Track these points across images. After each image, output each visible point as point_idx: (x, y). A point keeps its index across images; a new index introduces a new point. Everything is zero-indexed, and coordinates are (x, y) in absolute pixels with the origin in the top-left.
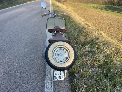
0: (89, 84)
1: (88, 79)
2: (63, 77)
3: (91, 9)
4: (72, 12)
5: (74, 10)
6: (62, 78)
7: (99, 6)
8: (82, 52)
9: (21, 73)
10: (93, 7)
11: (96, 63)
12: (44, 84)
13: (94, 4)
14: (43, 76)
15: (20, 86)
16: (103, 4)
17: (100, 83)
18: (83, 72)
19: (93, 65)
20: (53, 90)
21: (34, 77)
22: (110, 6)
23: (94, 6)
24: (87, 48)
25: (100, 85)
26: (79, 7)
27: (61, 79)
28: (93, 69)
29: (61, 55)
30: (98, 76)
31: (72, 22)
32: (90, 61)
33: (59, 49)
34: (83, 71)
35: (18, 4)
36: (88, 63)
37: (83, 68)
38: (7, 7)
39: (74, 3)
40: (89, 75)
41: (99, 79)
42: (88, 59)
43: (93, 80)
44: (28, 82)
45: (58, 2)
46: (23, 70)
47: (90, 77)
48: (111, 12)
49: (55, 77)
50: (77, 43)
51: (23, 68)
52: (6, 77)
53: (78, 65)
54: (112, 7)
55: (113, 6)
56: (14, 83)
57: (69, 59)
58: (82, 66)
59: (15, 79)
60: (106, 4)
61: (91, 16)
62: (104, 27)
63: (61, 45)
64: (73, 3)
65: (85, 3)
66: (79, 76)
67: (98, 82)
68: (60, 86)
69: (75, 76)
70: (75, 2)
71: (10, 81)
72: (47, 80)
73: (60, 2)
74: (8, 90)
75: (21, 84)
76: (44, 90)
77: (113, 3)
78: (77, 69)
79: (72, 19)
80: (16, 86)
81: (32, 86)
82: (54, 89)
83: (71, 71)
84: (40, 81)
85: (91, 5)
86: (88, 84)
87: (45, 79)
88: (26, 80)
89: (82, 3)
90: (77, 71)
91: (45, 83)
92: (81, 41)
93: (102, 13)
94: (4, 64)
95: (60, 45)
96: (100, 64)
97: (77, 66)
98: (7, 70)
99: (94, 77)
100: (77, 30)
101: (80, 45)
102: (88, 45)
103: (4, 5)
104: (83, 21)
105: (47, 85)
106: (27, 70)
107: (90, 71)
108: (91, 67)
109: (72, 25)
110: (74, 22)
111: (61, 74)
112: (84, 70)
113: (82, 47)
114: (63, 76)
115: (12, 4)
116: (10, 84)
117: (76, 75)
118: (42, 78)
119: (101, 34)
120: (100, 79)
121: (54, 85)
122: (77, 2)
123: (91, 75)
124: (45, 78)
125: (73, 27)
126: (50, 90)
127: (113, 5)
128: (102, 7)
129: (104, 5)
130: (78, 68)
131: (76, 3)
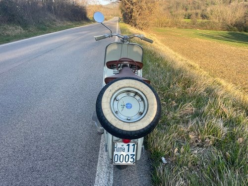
0: (193, 179)
1: (189, 169)
2: (134, 157)
3: (198, 39)
4: (160, 43)
5: (163, 41)
6: (132, 160)
7: (215, 33)
8: (177, 115)
9: (48, 150)
10: (203, 35)
11: (209, 138)
12: (94, 174)
13: (204, 29)
14: (93, 159)
15: (43, 176)
16: (223, 29)
17: (218, 177)
18: (178, 154)
19: (203, 141)
21: (74, 160)
22: (239, 32)
23: (204, 33)
24: (189, 107)
25: (217, 183)
26: (174, 35)
27: (129, 162)
28: (202, 150)
29: (129, 106)
30: (214, 164)
31: (158, 59)
32: (195, 132)
33: (125, 94)
34: (179, 151)
35: (56, 30)
36: (190, 136)
37: (180, 146)
38: (36, 35)
39: (163, 29)
40: (193, 162)
41: (215, 171)
42: (192, 130)
43: (202, 172)
44: (62, 168)
45: (132, 26)
47: (194, 165)
48: (241, 44)
49: (116, 156)
50: (167, 98)
51: (54, 142)
52: (18, 157)
53: (169, 139)
54: (243, 34)
55: (246, 33)
56: (32, 170)
57: (145, 115)
58: (177, 142)
59: (36, 162)
60: (229, 28)
61: (197, 51)
62: (226, 73)
63: (129, 87)
64: (160, 28)
65: (186, 27)
66: (169, 162)
67: (214, 176)
68: (128, 181)
69: (161, 161)
70: (165, 26)
71: (25, 165)
72: (101, 166)
73: (135, 25)
74: (18, 183)
75: (46, 173)
77: (243, 27)
78: (165, 147)
79: (159, 55)
80: (35, 174)
81: (69, 177)
82: (113, 185)
83: (153, 151)
84: (86, 168)
85: (199, 31)
86: (190, 179)
87: (96, 165)
88: (57, 164)
89: (180, 28)
90: (167, 153)
91: (96, 172)
92: (176, 94)
93: (221, 45)
94: (17, 133)
95: (128, 85)
96: (217, 141)
97: (166, 141)
98: (22, 143)
99: (203, 166)
100: (168, 74)
101: (174, 102)
102: (190, 102)
103: (29, 31)
104: (182, 60)
105: (99, 177)
106: (60, 145)
107: (195, 154)
108: (198, 145)
109: (159, 66)
110: (162, 59)
111: (128, 151)
112: (182, 150)
113: (178, 106)
114: (134, 155)
115: (45, 30)
116: (25, 171)
117: (163, 159)
118: (91, 162)
119: (220, 84)
120: (217, 171)
121: (114, 178)
122: (170, 27)
123: (198, 162)
125: (159, 69)
127: (245, 31)
128: (222, 34)
129: (225, 30)
130: (169, 145)
131: (168, 29)
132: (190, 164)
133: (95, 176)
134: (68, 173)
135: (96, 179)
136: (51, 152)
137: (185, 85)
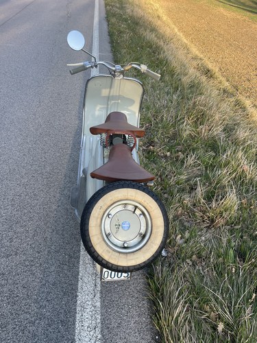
1: (193, 263)
6: (126, 275)
8: (184, 177)
9: (11, 240)
12: (76, 276)
14: (74, 253)
15: (10, 281)
18: (181, 241)
19: (212, 221)
20: (98, 295)
21: (49, 256)
29: (126, 226)
33: (120, 208)
44: (33, 268)
46: (18, 230)
49: (107, 272)
51: (18, 225)
66: (169, 254)
68: (119, 286)
72: (85, 263)
75: (14, 276)
76: (77, 296)
81: (44, 282)
82: (101, 293)
84: (66, 267)
87: (78, 262)
88: (27, 263)
91: (78, 275)
100: (175, 96)
104: (196, 58)
105: (83, 282)
106: (27, 232)
107: (201, 241)
112: (187, 235)
118: (71, 257)
123: (204, 253)
124: (78, 257)
126: (92, 296)
132: (194, 256)
133: (78, 280)
134: (42, 276)
135: (80, 284)
136: (16, 242)
137: (198, 119)
